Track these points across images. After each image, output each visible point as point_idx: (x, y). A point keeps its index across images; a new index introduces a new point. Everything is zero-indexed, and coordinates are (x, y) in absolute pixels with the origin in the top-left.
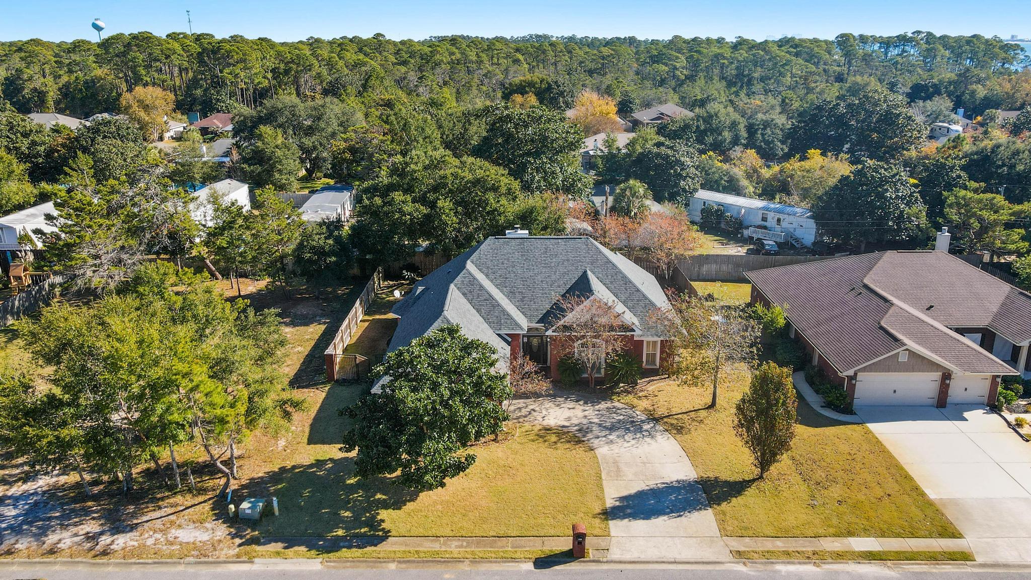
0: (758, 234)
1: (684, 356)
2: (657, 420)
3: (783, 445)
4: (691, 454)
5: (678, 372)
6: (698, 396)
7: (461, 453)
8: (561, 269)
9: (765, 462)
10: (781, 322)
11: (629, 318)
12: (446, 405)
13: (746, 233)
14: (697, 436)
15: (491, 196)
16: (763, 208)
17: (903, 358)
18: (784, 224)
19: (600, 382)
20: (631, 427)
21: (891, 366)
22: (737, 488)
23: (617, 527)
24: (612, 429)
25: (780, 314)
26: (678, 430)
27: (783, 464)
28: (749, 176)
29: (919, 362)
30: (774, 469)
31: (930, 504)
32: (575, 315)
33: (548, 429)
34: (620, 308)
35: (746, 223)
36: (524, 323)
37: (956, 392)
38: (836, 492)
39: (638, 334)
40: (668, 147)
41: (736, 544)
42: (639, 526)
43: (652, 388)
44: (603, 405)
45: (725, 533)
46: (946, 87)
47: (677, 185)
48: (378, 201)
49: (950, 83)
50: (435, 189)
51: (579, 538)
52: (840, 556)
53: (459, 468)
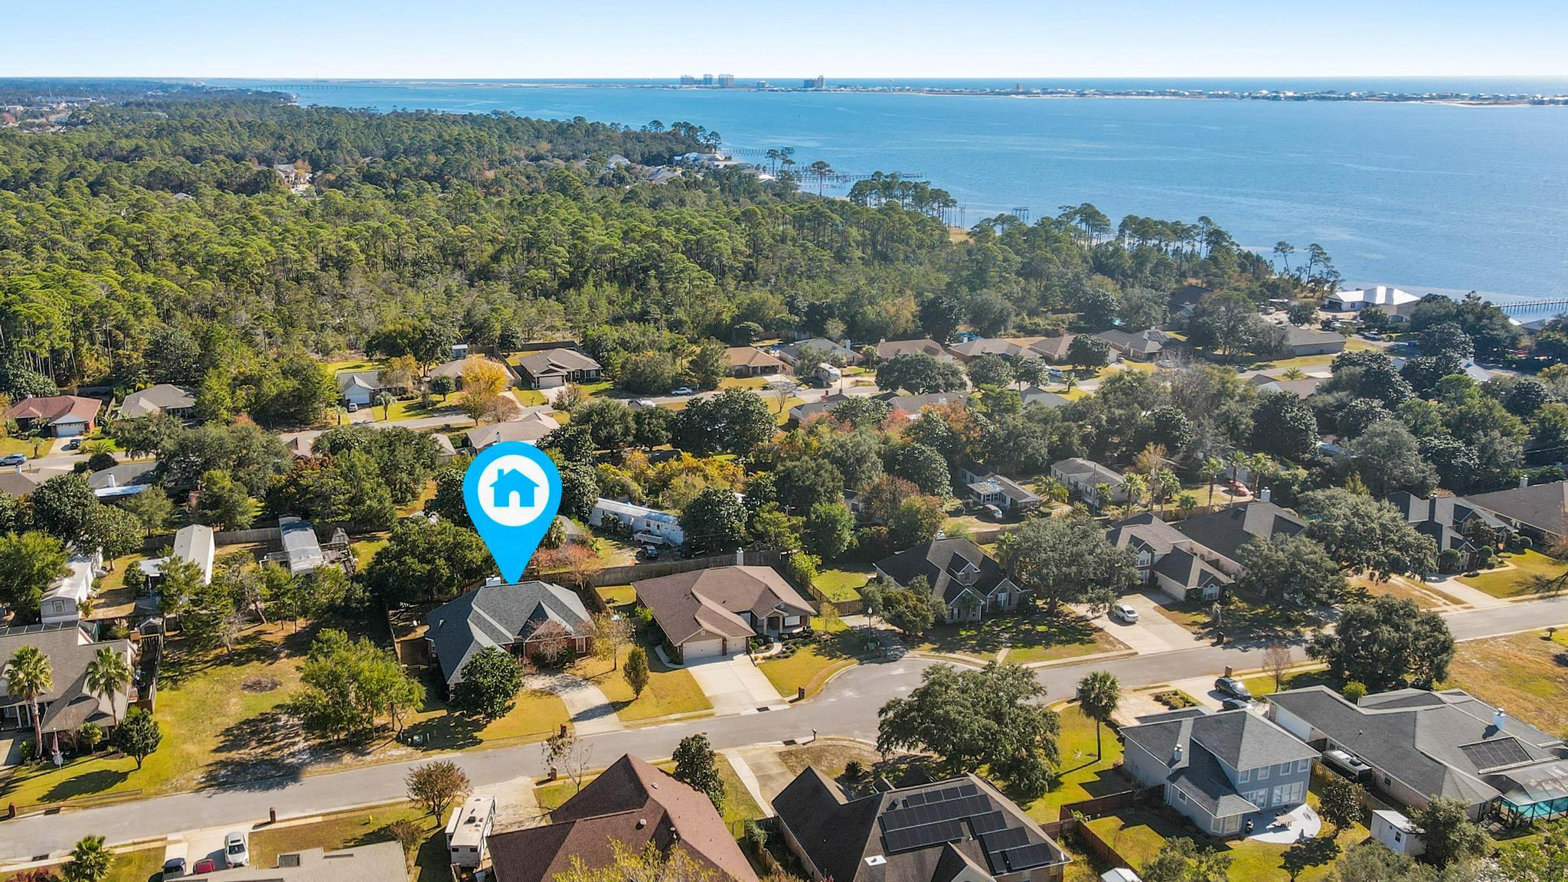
0: (644, 538)
1: (598, 644)
2: (588, 679)
3: (644, 682)
4: (606, 693)
5: (596, 654)
6: (607, 665)
7: (509, 703)
8: (526, 602)
9: (638, 691)
10: (650, 618)
11: (569, 628)
12: (500, 682)
13: (637, 536)
14: (608, 684)
15: (467, 552)
16: (648, 517)
17: (703, 634)
18: (662, 529)
19: (555, 664)
20: (575, 684)
21: (698, 638)
22: (627, 704)
23: (577, 725)
24: (567, 686)
25: (648, 613)
26: (599, 683)
27: (646, 689)
28: (636, 478)
29: (711, 635)
30: (642, 693)
31: (705, 698)
32: (541, 629)
33: (535, 691)
34: (564, 624)
35: (635, 528)
36: (511, 637)
37: (730, 646)
38: (668, 699)
39: (573, 636)
40: (572, 470)
41: (627, 724)
42: (586, 723)
43: (583, 663)
44: (559, 676)
45: (621, 720)
46: (839, 309)
47: (581, 501)
48: (394, 563)
49: (843, 304)
50: (430, 550)
51: (563, 729)
52: (665, 722)
53: (510, 708)
